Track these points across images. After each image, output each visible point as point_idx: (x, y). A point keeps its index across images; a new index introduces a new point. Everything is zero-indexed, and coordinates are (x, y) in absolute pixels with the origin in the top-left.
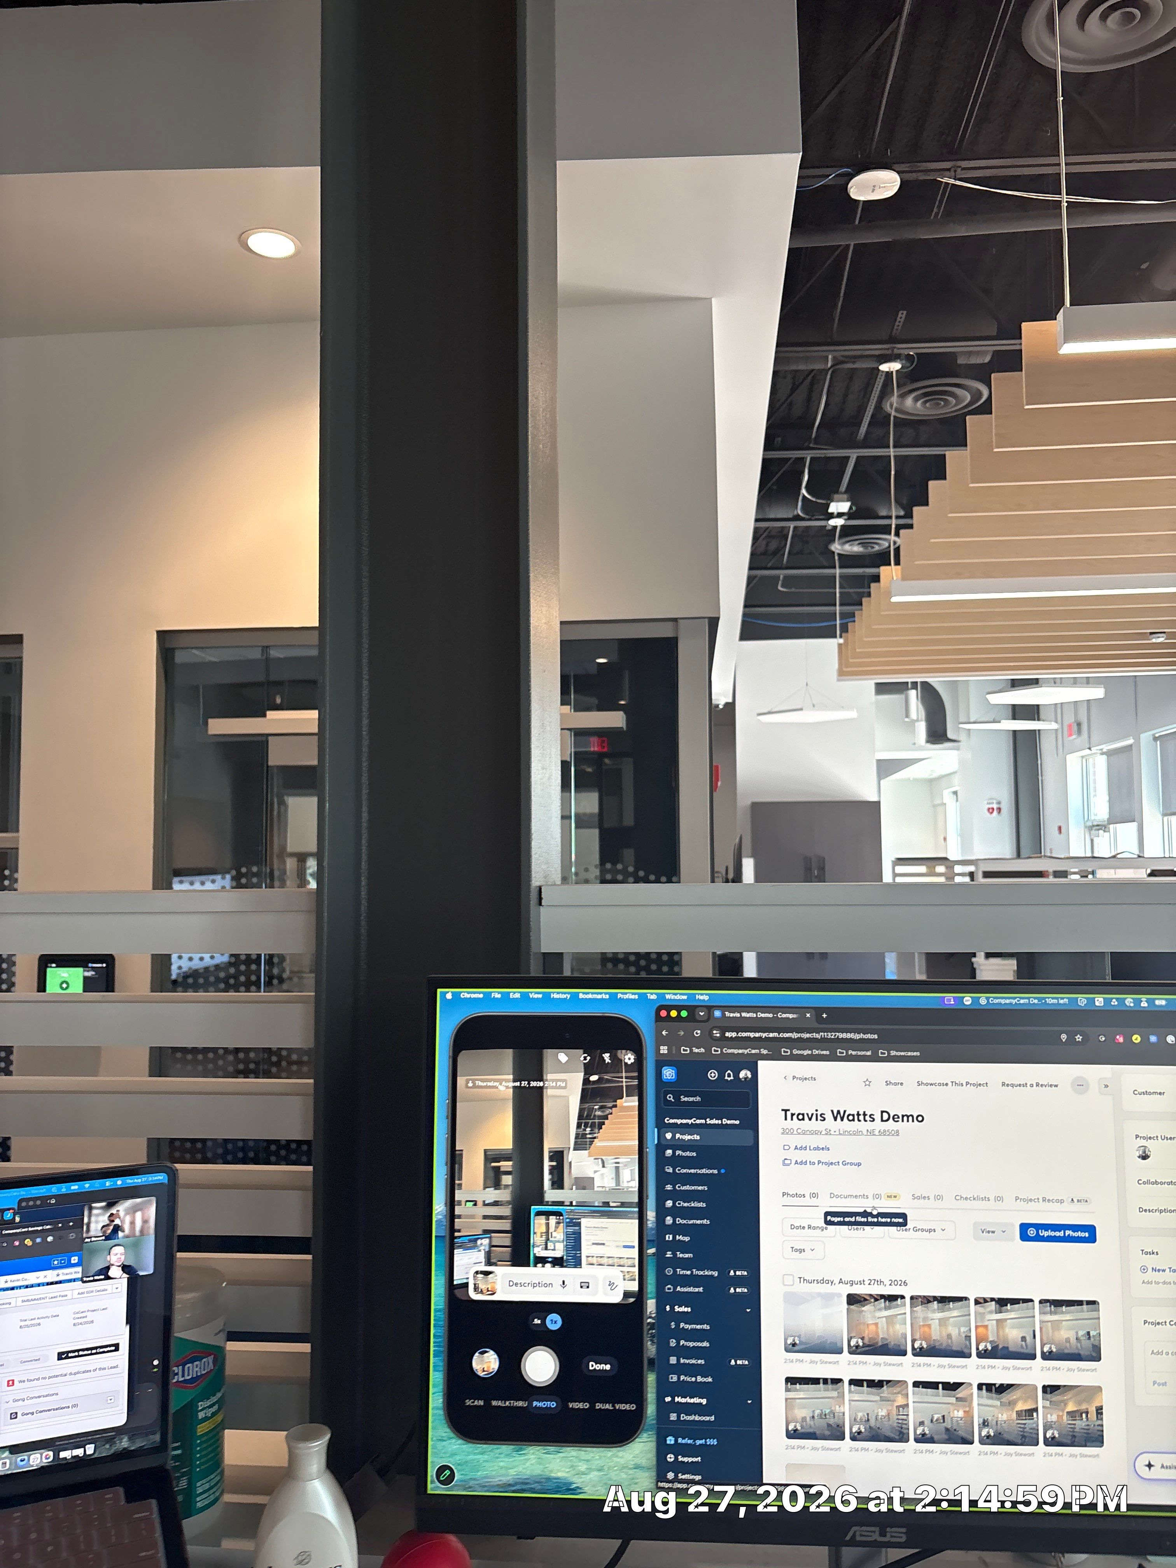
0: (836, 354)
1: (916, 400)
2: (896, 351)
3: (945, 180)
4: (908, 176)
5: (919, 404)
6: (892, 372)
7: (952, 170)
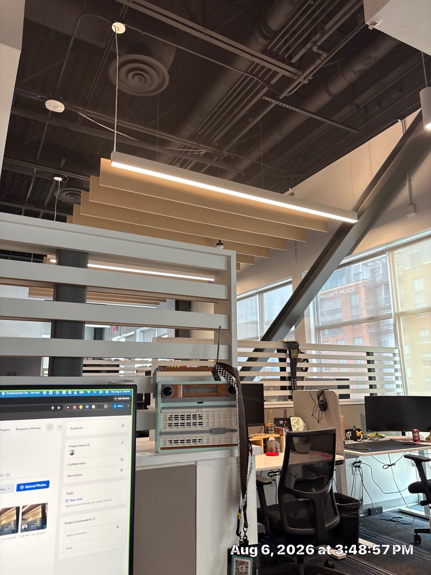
0: (38, 169)
1: (67, 195)
2: (61, 174)
3: (81, 114)
4: (67, 107)
5: (68, 196)
6: (59, 181)
7: (83, 111)
